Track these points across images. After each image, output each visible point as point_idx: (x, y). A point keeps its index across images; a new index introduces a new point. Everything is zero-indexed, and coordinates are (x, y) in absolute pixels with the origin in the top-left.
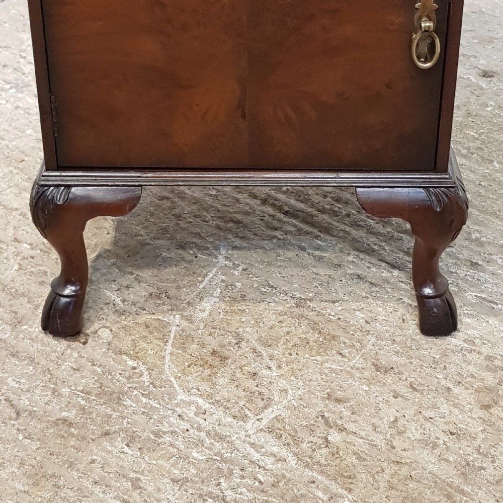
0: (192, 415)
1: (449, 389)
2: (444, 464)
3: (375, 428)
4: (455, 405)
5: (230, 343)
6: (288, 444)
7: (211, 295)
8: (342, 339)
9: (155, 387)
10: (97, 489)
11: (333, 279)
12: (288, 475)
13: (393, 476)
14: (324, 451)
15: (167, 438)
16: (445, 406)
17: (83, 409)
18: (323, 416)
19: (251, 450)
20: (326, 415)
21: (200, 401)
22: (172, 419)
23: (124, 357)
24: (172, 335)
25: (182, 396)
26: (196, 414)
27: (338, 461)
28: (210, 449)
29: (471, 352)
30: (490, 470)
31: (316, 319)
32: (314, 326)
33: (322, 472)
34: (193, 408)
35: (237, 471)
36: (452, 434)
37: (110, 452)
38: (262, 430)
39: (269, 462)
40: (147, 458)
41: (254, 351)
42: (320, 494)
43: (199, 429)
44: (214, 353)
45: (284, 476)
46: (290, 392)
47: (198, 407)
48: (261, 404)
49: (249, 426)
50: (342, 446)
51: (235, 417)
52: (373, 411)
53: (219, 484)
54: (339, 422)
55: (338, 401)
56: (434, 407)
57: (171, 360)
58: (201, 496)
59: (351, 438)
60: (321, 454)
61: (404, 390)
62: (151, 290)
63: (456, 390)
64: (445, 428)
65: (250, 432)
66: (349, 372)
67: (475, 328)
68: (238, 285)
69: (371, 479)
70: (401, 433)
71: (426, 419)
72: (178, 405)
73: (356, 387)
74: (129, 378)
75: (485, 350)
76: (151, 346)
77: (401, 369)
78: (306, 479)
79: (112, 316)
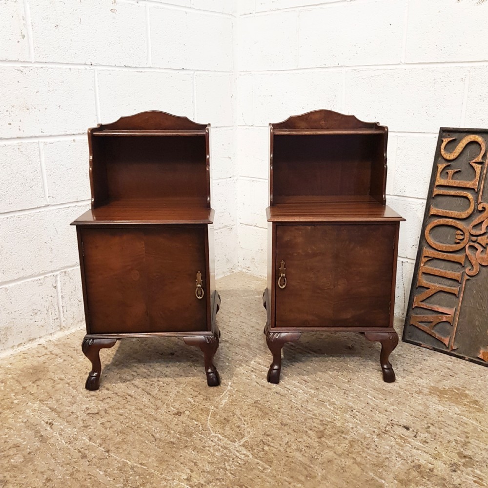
0: (216, 440)
1: (307, 431)
2: (304, 457)
3: (280, 445)
4: (309, 437)
5: (231, 416)
6: (250, 451)
7: (225, 399)
8: (270, 414)
9: (204, 431)
10: (182, 466)
11: (268, 394)
12: (249, 461)
13: (286, 461)
14: (262, 453)
15: (207, 448)
16: (305, 437)
17: (178, 438)
18: (262, 441)
19: (237, 453)
20: (264, 440)
21: (219, 436)
22: (209, 442)
23: (193, 420)
24: (210, 413)
25: (213, 434)
26: (218, 440)
27: (267, 456)
28: (222, 452)
29: (315, 419)
30: (320, 459)
31: (262, 407)
32: (261, 410)
33: (261, 460)
34: (217, 438)
35: (231, 460)
36: (307, 447)
37: (187, 453)
38: (241, 446)
39: (243, 457)
40: (200, 455)
41: (239, 418)
42: (260, 468)
43: (219, 445)
44: (225, 419)
45: (248, 462)
46: (251, 433)
47: (218, 438)
48: (241, 436)
49: (236, 444)
50: (268, 451)
51: (231, 441)
52: (280, 439)
53: (225, 464)
54: (268, 443)
55: (268, 435)
56: (302, 438)
57: (210, 422)
58: (218, 468)
59: (272, 448)
60: (261, 454)
61: (290, 431)
62: (204, 397)
63: (309, 432)
64: (305, 445)
65: (237, 446)
66: (272, 426)
67: (316, 411)
68: (235, 396)
69: (278, 463)
70: (289, 447)
71: (298, 442)
72: (211, 437)
73: (274, 431)
74: (195, 428)
75: (320, 418)
76: (203, 417)
77: (291, 425)
78: (255, 463)
79: (190, 406)
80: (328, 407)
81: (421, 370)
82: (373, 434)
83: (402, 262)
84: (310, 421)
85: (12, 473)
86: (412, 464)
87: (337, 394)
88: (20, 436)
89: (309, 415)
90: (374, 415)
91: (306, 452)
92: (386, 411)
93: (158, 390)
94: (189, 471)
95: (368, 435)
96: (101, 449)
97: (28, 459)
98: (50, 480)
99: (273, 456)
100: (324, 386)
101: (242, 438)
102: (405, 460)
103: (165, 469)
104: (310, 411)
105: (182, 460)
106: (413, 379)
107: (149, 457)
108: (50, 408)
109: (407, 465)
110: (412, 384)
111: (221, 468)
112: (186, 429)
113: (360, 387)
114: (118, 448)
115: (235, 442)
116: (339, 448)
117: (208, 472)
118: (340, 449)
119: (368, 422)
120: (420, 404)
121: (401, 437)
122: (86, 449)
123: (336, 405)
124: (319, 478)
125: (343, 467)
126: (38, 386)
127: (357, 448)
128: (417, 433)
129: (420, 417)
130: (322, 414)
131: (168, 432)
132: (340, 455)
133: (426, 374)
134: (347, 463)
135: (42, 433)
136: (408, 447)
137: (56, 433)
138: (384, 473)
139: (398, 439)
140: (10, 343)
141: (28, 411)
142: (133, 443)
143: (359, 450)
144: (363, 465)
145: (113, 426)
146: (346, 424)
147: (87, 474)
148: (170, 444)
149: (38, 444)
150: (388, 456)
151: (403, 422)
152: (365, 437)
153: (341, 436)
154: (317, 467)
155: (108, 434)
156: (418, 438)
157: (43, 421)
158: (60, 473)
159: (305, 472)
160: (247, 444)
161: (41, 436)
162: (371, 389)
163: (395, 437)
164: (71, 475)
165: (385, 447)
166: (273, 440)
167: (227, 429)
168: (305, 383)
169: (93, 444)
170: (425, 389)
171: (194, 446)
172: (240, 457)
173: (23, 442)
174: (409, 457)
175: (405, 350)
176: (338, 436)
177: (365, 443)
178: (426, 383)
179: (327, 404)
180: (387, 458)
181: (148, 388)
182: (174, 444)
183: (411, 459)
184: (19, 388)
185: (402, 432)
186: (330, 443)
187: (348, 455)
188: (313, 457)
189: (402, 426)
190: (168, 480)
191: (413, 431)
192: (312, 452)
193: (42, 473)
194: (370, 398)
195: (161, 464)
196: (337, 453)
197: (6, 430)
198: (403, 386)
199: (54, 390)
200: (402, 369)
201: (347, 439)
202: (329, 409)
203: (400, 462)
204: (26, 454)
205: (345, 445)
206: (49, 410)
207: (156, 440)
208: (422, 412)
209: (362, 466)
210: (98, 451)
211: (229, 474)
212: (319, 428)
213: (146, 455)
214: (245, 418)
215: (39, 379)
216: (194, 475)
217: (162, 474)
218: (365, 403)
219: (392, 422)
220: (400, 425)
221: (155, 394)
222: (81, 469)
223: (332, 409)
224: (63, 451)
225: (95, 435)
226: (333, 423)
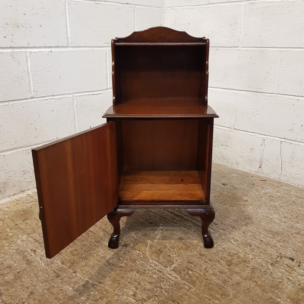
0: (153, 266)
1: (219, 261)
2: (219, 280)
3: (200, 270)
4: (221, 265)
5: (163, 248)
6: (178, 274)
7: (158, 235)
8: (191, 247)
9: (144, 258)
10: (129, 284)
12: (178, 282)
13: (206, 283)
14: (188, 276)
15: (147, 272)
16: (218, 265)
17: (126, 263)
19: (169, 275)
20: (188, 266)
21: (155, 262)
22: (148, 267)
23: (136, 251)
24: (148, 245)
25: (151, 261)
26: (154, 266)
27: (191, 279)
28: (158, 275)
29: (224, 251)
30: (231, 282)
31: (185, 242)
32: (184, 244)
33: (187, 282)
34: (154, 264)
35: (165, 281)
36: (220, 272)
37: (133, 275)
38: (171, 270)
39: (173, 278)
40: (142, 277)
41: (169, 250)
42: (187, 287)
43: (155, 270)
44: (159, 250)
45: (177, 282)
46: (178, 260)
47: (155, 264)
48: (171, 263)
49: (168, 269)
50: (192, 275)
51: (164, 267)
52: (200, 266)
53: (160, 284)
54: (191, 269)
55: (191, 263)
56: (216, 265)
57: (148, 252)
58: (156, 287)
59: (194, 273)
60: (187, 277)
61: (207, 260)
62: (143, 234)
63: (221, 261)
64: (219, 271)
65: (168, 271)
66: (193, 256)
67: (225, 245)
69: (200, 284)
70: (207, 272)
71: (213, 268)
72: (150, 263)
73: (195, 260)
74: (137, 256)
75: (228, 251)
76: (143, 248)
77: (207, 255)
78: (183, 283)
79: (134, 240)
80: (233, 242)
81: (297, 217)
82: (268, 263)
83: (281, 142)
84: (221, 253)
85: (5, 287)
86: (300, 287)
87: (238, 233)
88: (12, 259)
89: (220, 248)
90: (267, 249)
91: (219, 276)
92: (276, 246)
93: (110, 228)
94: (134, 289)
95: (264, 264)
96: (70, 270)
97: (18, 277)
98: (33, 293)
99: (196, 279)
100: (229, 228)
101: (172, 264)
102: (293, 283)
103: (117, 287)
104: (220, 245)
105: (129, 280)
106: (292, 223)
107: (105, 277)
108: (34, 240)
109: (296, 288)
110: (291, 227)
111: (158, 287)
112: (131, 257)
113: (254, 228)
114: (82, 270)
115: (167, 267)
116: (244, 273)
117: (149, 290)
118: (244, 275)
119: (263, 255)
120: (300, 242)
121: (289, 266)
122: (60, 271)
123: (238, 241)
124: (231, 296)
125: (249, 289)
126: (26, 223)
127: (258, 274)
128: (300, 263)
129: (301, 252)
130: (229, 248)
131: (119, 259)
132: (245, 279)
133: (301, 220)
134: (251, 285)
135: (28, 257)
136: (294, 274)
137: (38, 258)
138: (280, 293)
139: (287, 268)
140: (8, 193)
141: (19, 242)
142: (93, 267)
143: (259, 276)
144: (263, 286)
145: (79, 254)
146: (248, 256)
147: (60, 289)
148: (120, 268)
149: (25, 266)
150: (281, 281)
151: (289, 255)
152: (263, 266)
153: (244, 265)
154: (229, 288)
155: (75, 259)
156: (301, 267)
157: (29, 249)
158: (40, 288)
159: (221, 292)
160: (176, 269)
161: (28, 260)
162: (263, 230)
163: (284, 266)
164: (48, 290)
165: (278, 273)
166: (195, 266)
167: (161, 257)
168: (215, 225)
169: (65, 267)
170: (302, 231)
171: (138, 270)
172: (171, 279)
173: (14, 264)
174: (296, 282)
175: (284, 203)
176: (242, 264)
177: (263, 270)
178: (302, 227)
179: (232, 240)
180: (280, 282)
181: (103, 226)
182: (123, 267)
183: (298, 283)
184: (12, 224)
185: (289, 262)
186: (237, 270)
187: (251, 279)
188: (225, 280)
189: (288, 258)
190: (119, 295)
191: (297, 261)
192: (224, 276)
193: (27, 287)
194: (263, 237)
195: (113, 283)
196: (243, 277)
197: (3, 255)
198: (286, 229)
199: (37, 226)
200: (284, 217)
201: (249, 267)
202: (233, 244)
203: (290, 285)
204: (16, 273)
205: (248, 272)
206: (33, 241)
207: (110, 264)
208: (302, 248)
209: (262, 288)
210: (68, 272)
211: (164, 292)
212: (228, 258)
213: (103, 276)
214: (173, 250)
215: (27, 219)
216: (138, 292)
217: (114, 291)
218: (260, 240)
219: (280, 255)
220: (287, 257)
221: (108, 231)
222: (55, 285)
223: (236, 244)
224: (43, 271)
225: (66, 260)
226: (238, 254)
